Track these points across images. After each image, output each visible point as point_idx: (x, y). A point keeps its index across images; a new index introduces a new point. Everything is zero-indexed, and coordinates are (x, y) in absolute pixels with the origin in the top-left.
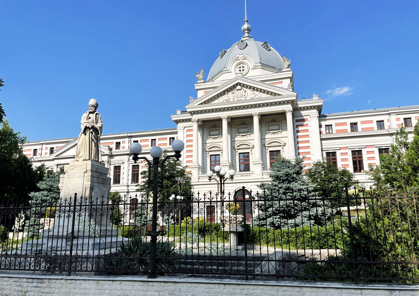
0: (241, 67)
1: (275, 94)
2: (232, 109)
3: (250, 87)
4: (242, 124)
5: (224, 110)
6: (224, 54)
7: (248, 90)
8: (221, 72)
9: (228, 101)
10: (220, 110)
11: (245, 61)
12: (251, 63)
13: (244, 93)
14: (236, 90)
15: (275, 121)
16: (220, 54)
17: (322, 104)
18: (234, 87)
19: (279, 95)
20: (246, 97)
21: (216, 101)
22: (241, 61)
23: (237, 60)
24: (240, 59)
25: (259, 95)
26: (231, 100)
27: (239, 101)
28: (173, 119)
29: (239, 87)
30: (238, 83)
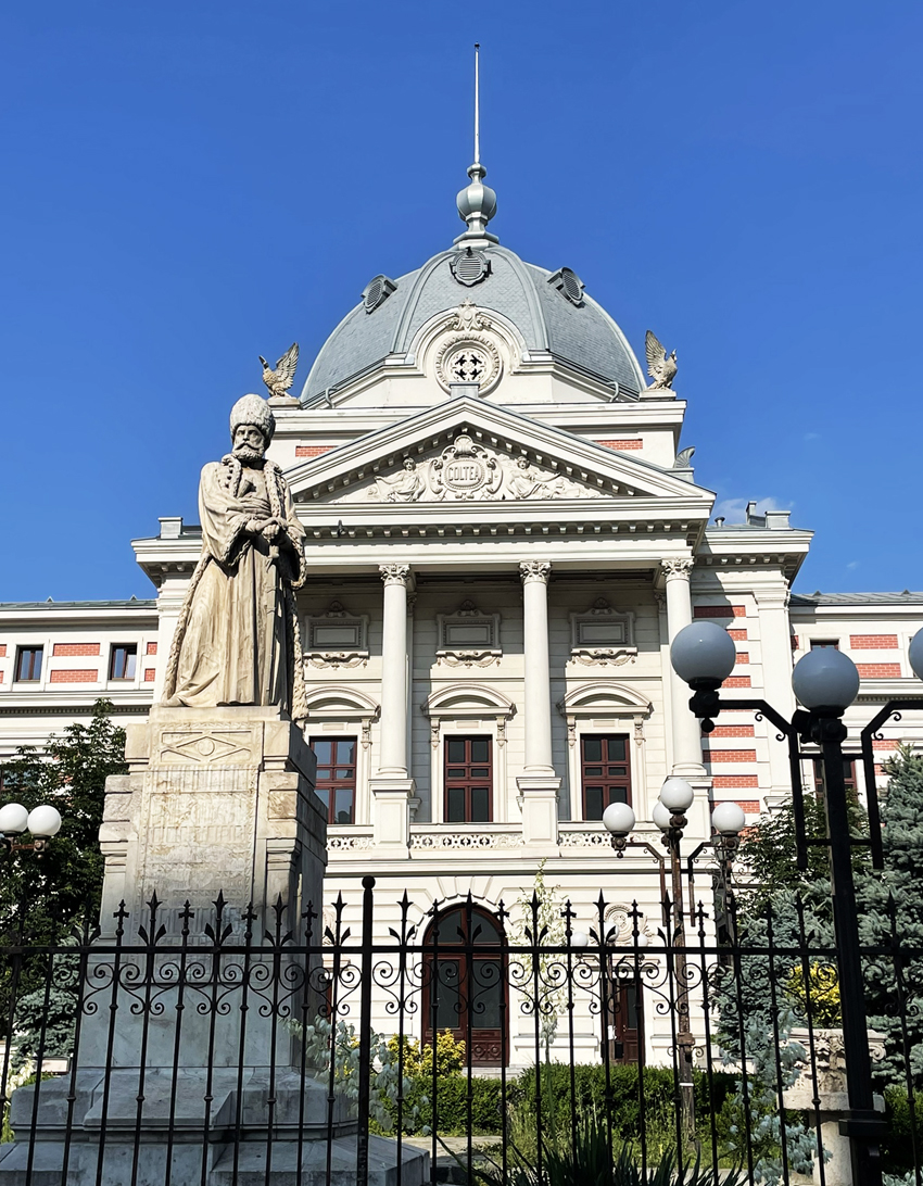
0: (468, 358)
1: (623, 489)
2: (431, 534)
3: (516, 450)
4: (462, 607)
5: (395, 535)
6: (386, 295)
7: (502, 459)
8: (374, 370)
9: (413, 499)
10: (378, 535)
11: (485, 334)
12: (512, 349)
13: (488, 471)
14: (450, 456)
15: (608, 605)
16: (366, 293)
17: (804, 548)
18: (444, 440)
19: (638, 493)
20: (494, 486)
21: (359, 496)
22: (466, 333)
23: (450, 327)
24: (463, 323)
25: (552, 485)
26: (428, 496)
27: (463, 505)
28: (141, 558)
29: (464, 444)
30: (465, 424)
